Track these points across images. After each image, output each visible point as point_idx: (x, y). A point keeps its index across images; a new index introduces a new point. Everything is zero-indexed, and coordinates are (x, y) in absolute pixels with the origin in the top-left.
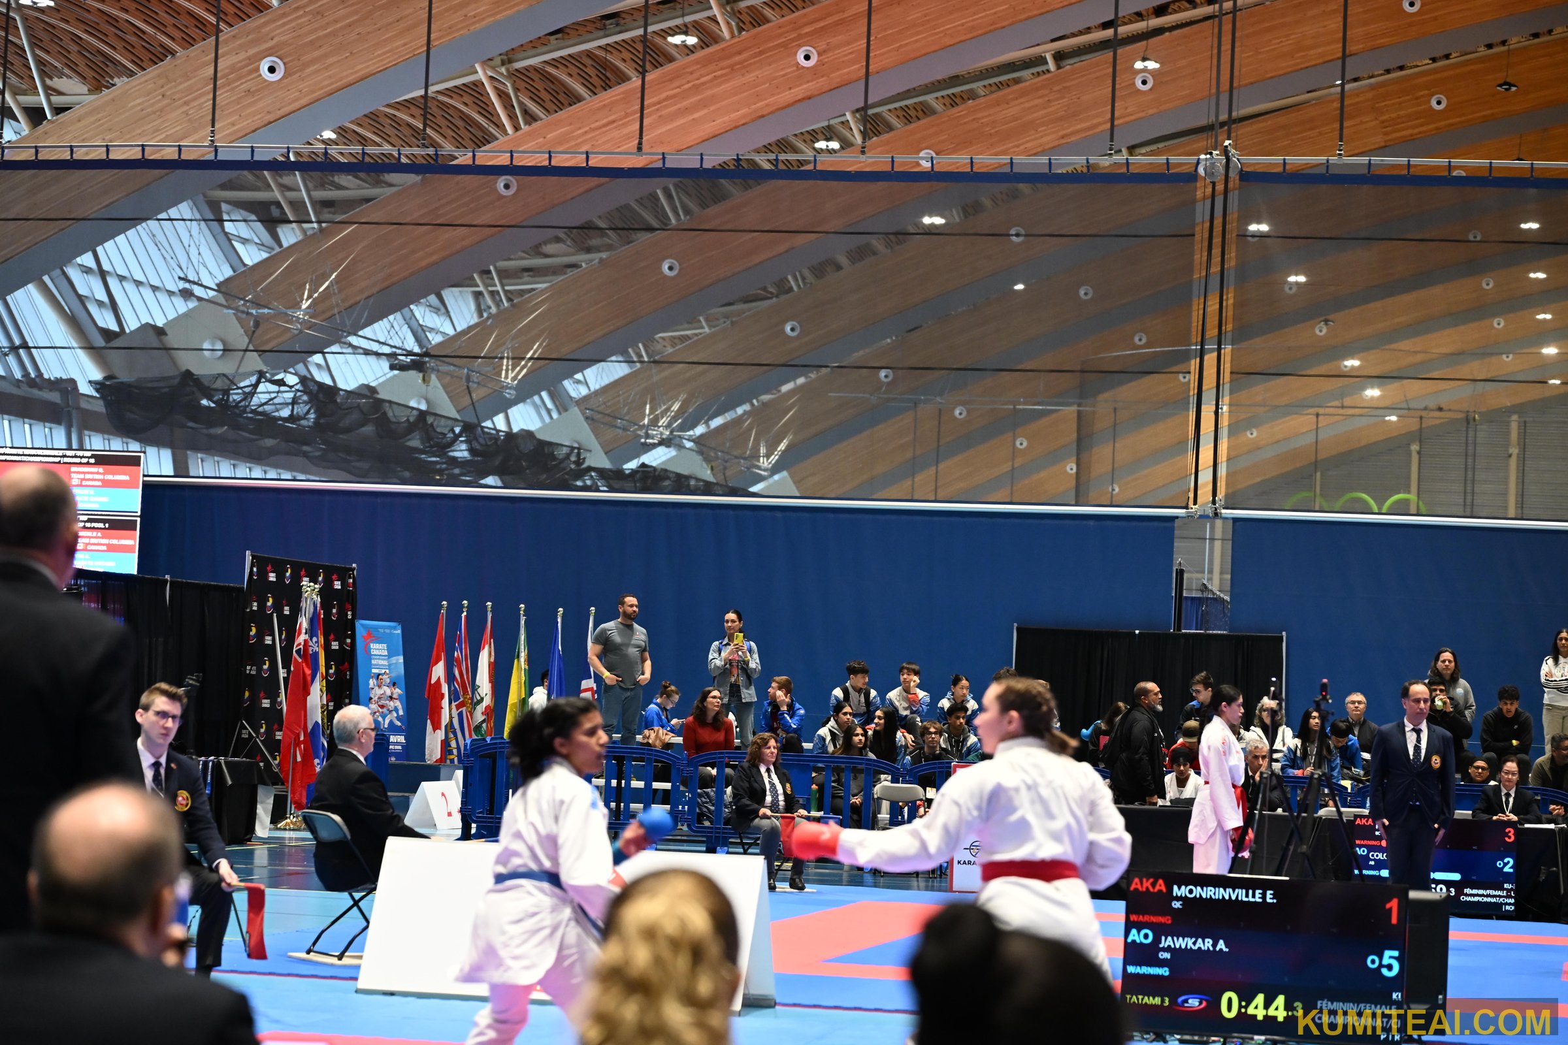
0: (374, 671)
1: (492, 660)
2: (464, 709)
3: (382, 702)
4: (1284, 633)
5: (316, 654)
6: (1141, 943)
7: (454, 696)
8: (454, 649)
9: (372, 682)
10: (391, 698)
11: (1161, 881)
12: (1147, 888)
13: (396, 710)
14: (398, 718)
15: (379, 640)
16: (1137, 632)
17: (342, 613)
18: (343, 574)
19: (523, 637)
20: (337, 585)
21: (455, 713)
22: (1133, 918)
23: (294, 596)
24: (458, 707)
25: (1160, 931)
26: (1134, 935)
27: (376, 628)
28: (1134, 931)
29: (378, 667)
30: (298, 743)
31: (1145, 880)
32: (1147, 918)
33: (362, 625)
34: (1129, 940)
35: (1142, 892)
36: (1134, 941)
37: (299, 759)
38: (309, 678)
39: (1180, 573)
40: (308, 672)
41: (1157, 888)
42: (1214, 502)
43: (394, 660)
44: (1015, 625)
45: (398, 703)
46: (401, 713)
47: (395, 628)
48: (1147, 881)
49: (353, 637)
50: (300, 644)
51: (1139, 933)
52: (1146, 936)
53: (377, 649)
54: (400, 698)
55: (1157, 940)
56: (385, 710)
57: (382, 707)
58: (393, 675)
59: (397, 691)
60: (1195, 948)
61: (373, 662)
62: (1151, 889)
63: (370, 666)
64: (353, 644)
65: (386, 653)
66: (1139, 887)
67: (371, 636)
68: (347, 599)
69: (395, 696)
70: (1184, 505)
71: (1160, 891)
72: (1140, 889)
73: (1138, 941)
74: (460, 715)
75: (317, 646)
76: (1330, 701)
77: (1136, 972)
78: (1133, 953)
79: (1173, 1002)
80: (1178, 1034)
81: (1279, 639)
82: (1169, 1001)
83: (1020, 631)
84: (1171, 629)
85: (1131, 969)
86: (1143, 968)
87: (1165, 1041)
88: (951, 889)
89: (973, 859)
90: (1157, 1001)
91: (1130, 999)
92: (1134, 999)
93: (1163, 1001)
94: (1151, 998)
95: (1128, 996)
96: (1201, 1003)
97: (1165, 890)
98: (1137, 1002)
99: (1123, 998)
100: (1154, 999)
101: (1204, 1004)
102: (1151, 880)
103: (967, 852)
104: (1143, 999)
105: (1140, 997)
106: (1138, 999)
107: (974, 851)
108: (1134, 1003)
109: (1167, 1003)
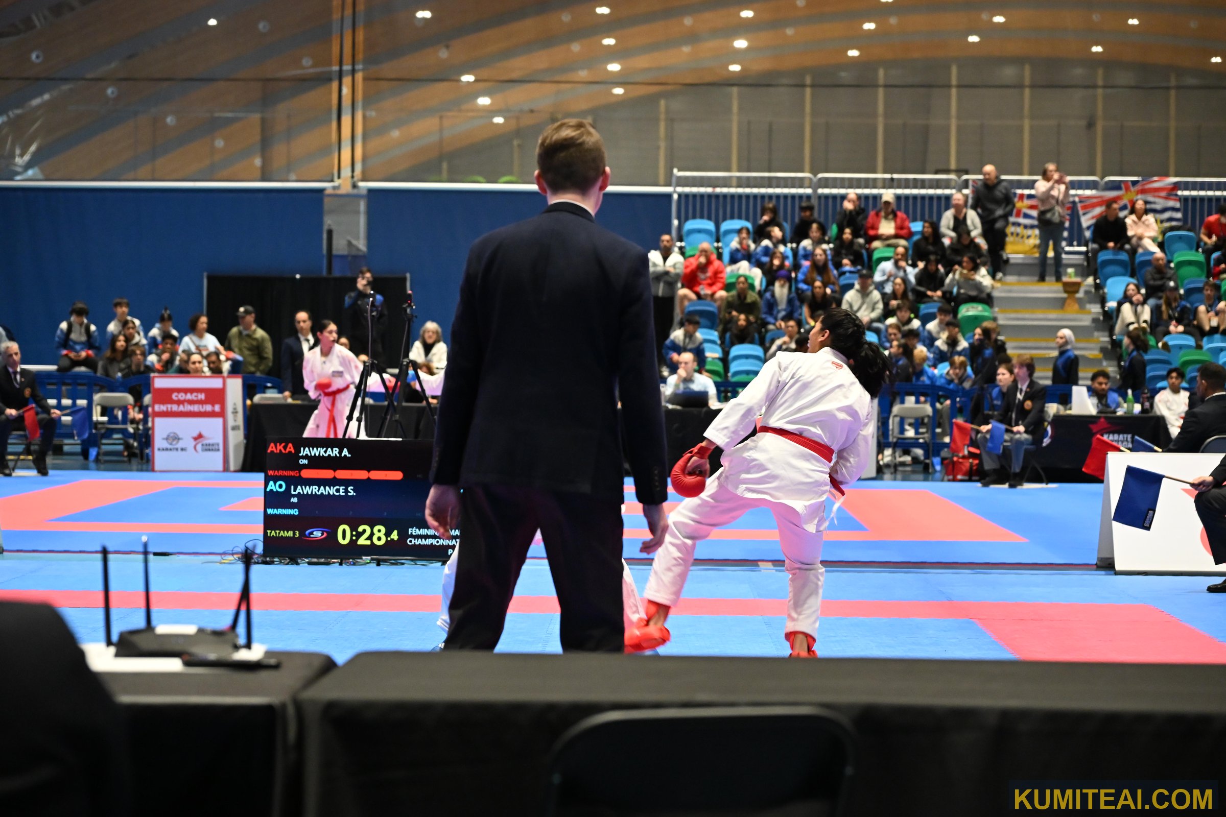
4: (408, 275)
6: (277, 491)
11: (290, 445)
12: (280, 450)
16: (298, 276)
22: (271, 473)
25: (291, 482)
26: (271, 486)
28: (271, 483)
31: (278, 444)
32: (281, 473)
34: (268, 490)
35: (277, 453)
36: (271, 490)
39: (330, 233)
41: (288, 450)
42: (353, 177)
44: (205, 274)
48: (280, 445)
52: (281, 486)
55: (289, 489)
60: (319, 493)
62: (283, 451)
66: (274, 449)
70: (329, 179)
71: (290, 452)
72: (275, 452)
73: (275, 490)
76: (414, 307)
77: (274, 513)
78: (271, 499)
79: (302, 534)
80: (306, 558)
81: (405, 279)
82: (299, 534)
83: (209, 278)
84: (325, 273)
85: (270, 511)
86: (279, 510)
87: (297, 564)
88: (153, 470)
89: (169, 446)
90: (290, 534)
91: (271, 533)
92: (273, 533)
93: (294, 534)
94: (286, 532)
95: (269, 531)
96: (322, 534)
97: (293, 451)
98: (275, 535)
99: (265, 533)
100: (288, 532)
101: (325, 534)
102: (283, 444)
103: (165, 442)
104: (279, 533)
105: (278, 532)
106: (276, 533)
107: (170, 441)
108: (273, 536)
109: (297, 535)
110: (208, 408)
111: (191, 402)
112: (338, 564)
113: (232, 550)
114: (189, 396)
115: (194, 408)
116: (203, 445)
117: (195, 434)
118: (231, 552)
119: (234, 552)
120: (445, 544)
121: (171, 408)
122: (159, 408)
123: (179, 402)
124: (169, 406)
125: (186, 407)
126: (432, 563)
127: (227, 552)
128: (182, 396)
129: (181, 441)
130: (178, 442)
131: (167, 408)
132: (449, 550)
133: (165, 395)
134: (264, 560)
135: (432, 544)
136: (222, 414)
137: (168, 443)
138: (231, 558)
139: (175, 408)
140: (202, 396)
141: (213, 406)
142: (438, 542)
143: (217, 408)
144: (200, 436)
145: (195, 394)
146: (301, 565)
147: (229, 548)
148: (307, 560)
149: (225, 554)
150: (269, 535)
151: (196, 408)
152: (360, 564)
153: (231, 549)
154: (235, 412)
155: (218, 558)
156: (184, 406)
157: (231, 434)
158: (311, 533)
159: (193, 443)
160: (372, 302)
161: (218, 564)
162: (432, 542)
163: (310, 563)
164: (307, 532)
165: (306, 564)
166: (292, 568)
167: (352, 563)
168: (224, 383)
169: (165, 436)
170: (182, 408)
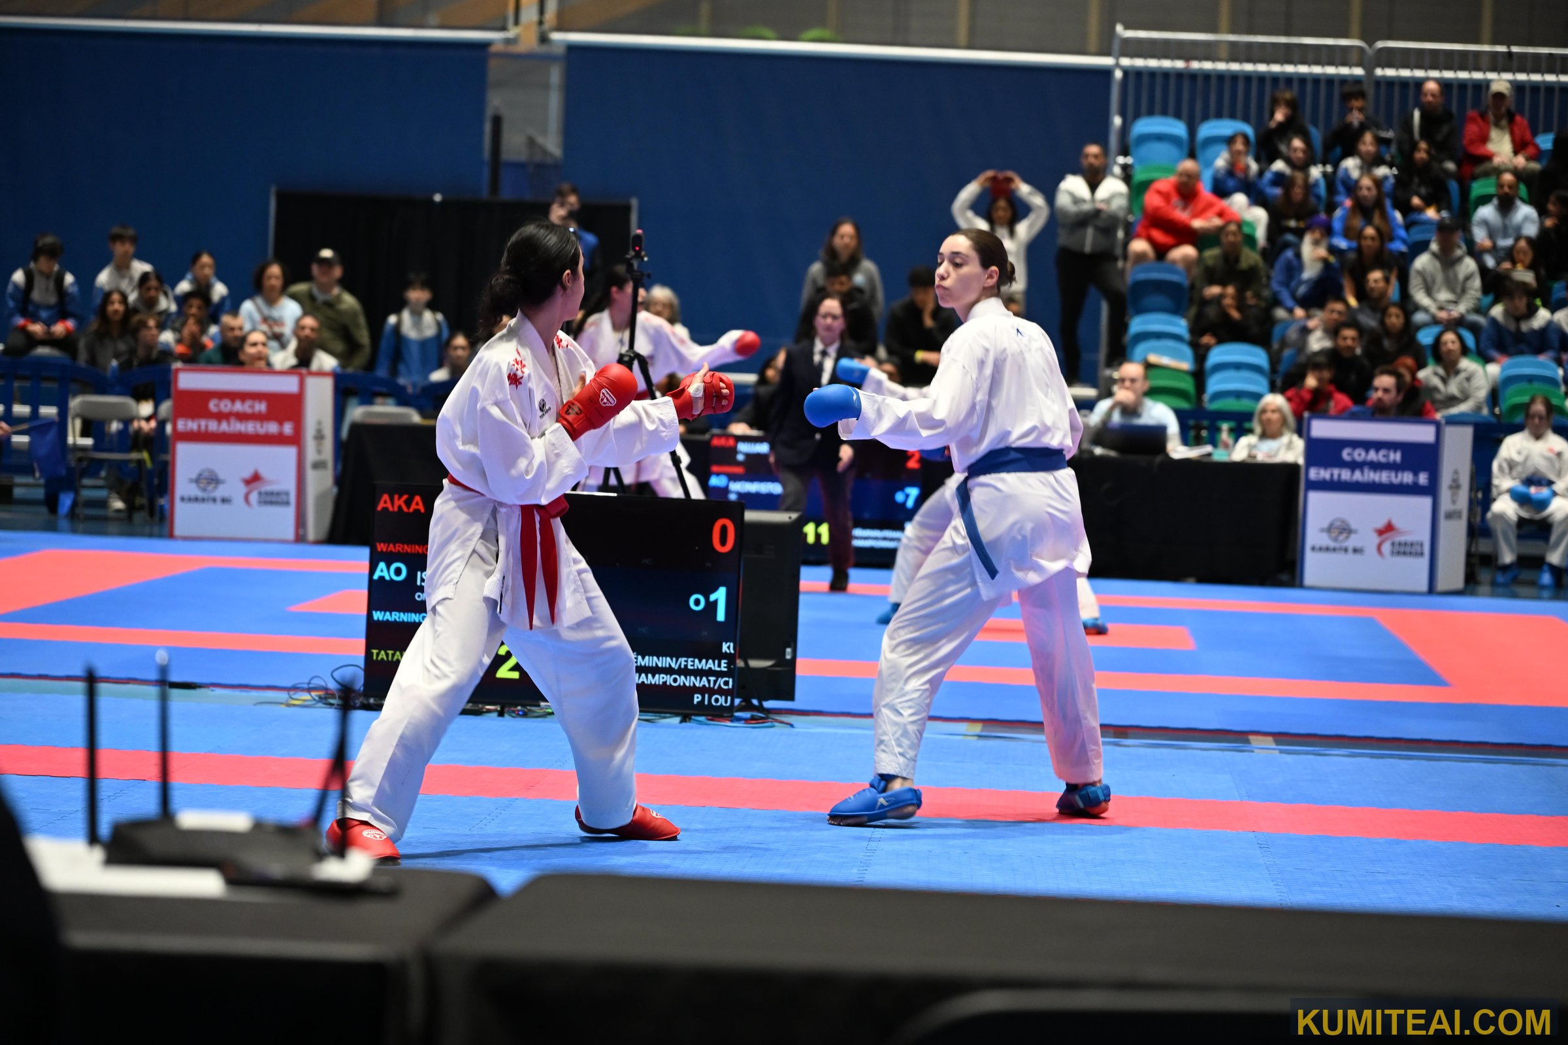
4: (634, 202)
6: (392, 580)
11: (417, 498)
12: (400, 507)
16: (438, 198)
22: (381, 547)
25: (416, 565)
26: (382, 570)
28: (382, 565)
31: (396, 497)
32: (399, 548)
34: (376, 577)
35: (394, 512)
36: (382, 578)
39: (497, 121)
41: (413, 507)
42: (541, 22)
44: (273, 190)
48: (400, 498)
51: (389, 565)
52: (398, 572)
55: (412, 576)
62: (405, 509)
66: (389, 505)
70: (499, 24)
71: (417, 511)
72: (391, 509)
73: (387, 578)
76: (646, 259)
77: (385, 619)
78: (380, 594)
81: (627, 209)
83: (280, 197)
84: (485, 194)
85: (378, 615)
86: (393, 613)
88: (171, 536)
89: (200, 494)
91: (378, 654)
92: (383, 655)
95: (375, 651)
97: (423, 510)
98: (385, 658)
99: (368, 655)
102: (405, 497)
103: (194, 485)
104: (393, 655)
105: (390, 652)
106: (387, 655)
107: (202, 485)
108: (382, 659)
110: (272, 428)
111: (242, 417)
112: (495, 714)
113: (309, 683)
114: (238, 406)
115: (246, 428)
116: (260, 493)
117: (248, 474)
118: (306, 686)
119: (311, 686)
120: (687, 684)
121: (207, 426)
122: (185, 425)
123: (220, 416)
124: (203, 422)
125: (232, 425)
126: (665, 718)
127: (300, 686)
128: (225, 406)
129: (221, 487)
130: (215, 488)
131: (199, 426)
132: (696, 696)
133: (195, 404)
134: (365, 702)
135: (665, 683)
136: (296, 440)
137: (199, 487)
138: (306, 696)
139: (213, 426)
140: (261, 407)
141: (281, 423)
142: (675, 680)
143: (288, 428)
144: (256, 478)
145: (248, 403)
147: (302, 679)
149: (295, 688)
150: (375, 658)
151: (250, 427)
152: (536, 714)
153: (307, 681)
154: (319, 437)
155: (283, 696)
156: (229, 423)
157: (311, 475)
159: (243, 489)
161: (283, 706)
162: (664, 680)
167: (520, 713)
168: (302, 385)
169: (194, 476)
170: (225, 427)
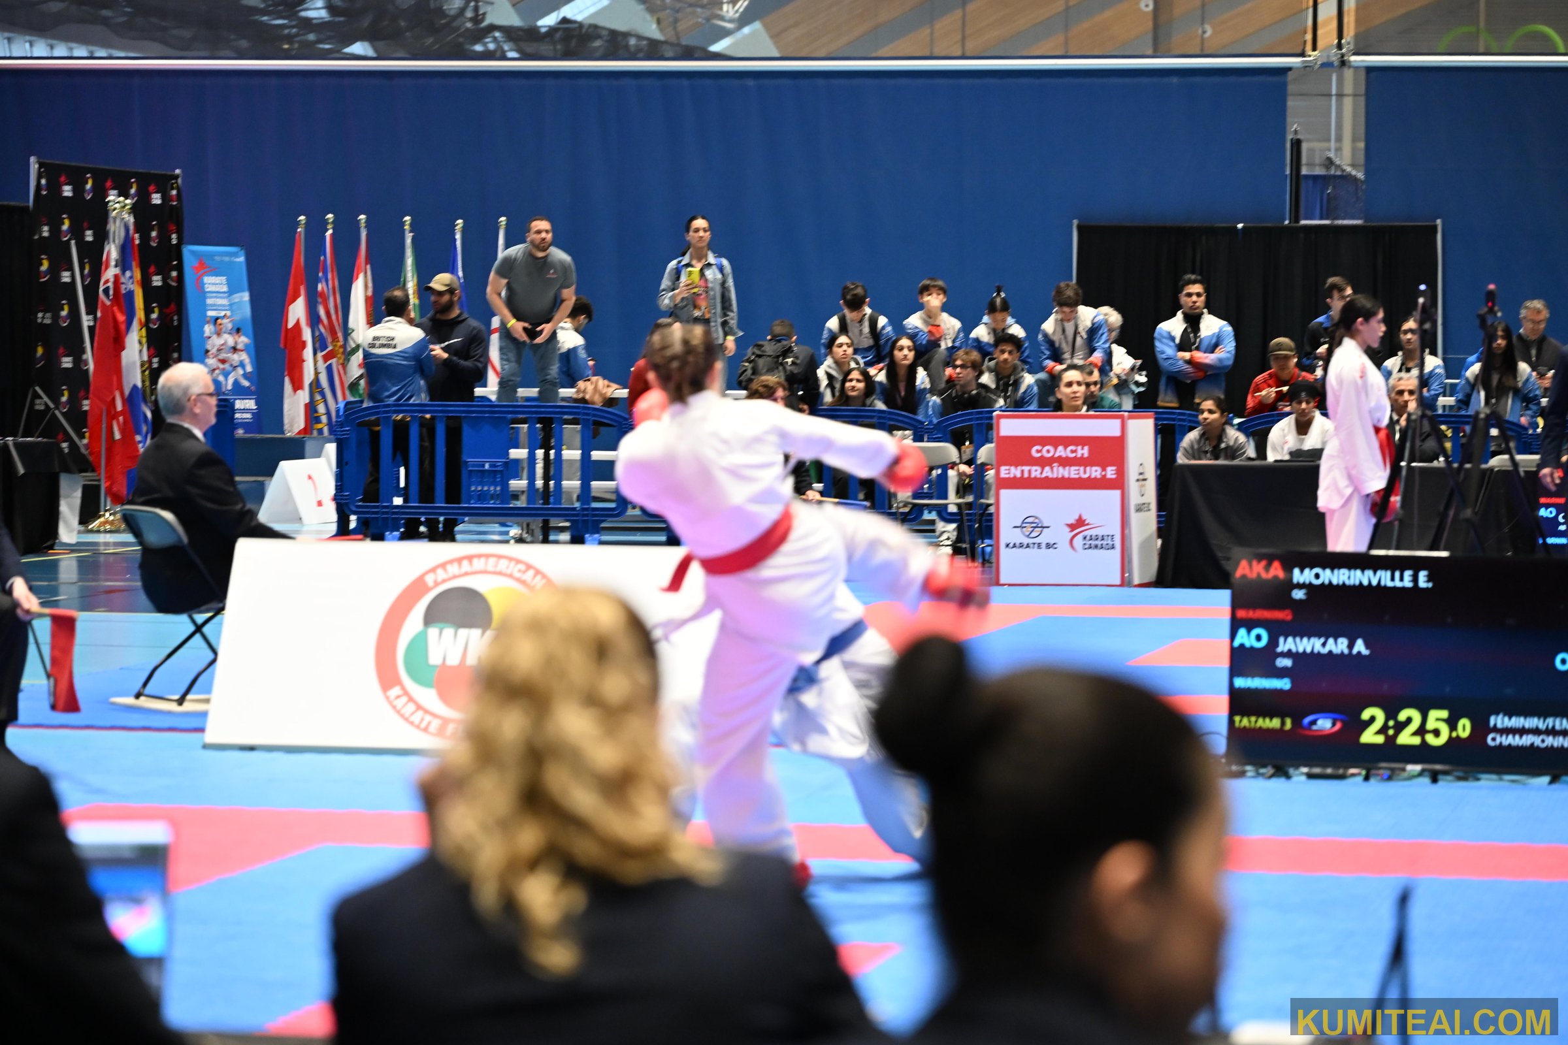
0: (211, 313)
1: (370, 293)
2: (333, 361)
3: (223, 356)
4: (1439, 222)
5: (130, 294)
6: (1252, 648)
7: (320, 344)
8: (318, 280)
9: (208, 329)
10: (235, 349)
11: (1276, 564)
12: (1259, 575)
13: (242, 365)
14: (246, 376)
15: (215, 272)
16: (1240, 226)
17: (164, 237)
18: (164, 183)
19: (409, 261)
20: (156, 199)
21: (322, 367)
22: (1241, 614)
23: (99, 216)
24: (326, 358)
25: (1277, 631)
26: (1244, 638)
27: (211, 255)
28: (1242, 632)
29: (215, 307)
30: (113, 415)
31: (1252, 564)
32: (1260, 613)
33: (191, 253)
34: (1236, 643)
35: (1252, 579)
36: (1242, 646)
37: (117, 436)
38: (123, 327)
39: (1297, 144)
40: (121, 318)
41: (1272, 572)
42: (1340, 46)
43: (237, 297)
44: (1075, 222)
45: (244, 356)
46: (249, 369)
47: (235, 255)
48: (1257, 564)
49: (180, 268)
50: (107, 281)
51: (1249, 631)
52: (1259, 638)
53: (214, 283)
54: (246, 349)
55: (1273, 642)
56: (227, 366)
57: (223, 361)
58: (237, 317)
59: (243, 340)
60: (1325, 651)
61: (209, 301)
62: (1264, 575)
63: (204, 308)
64: (180, 278)
65: (225, 289)
66: (1247, 572)
67: (205, 267)
68: (170, 217)
69: (240, 347)
70: (1299, 51)
71: (1276, 576)
72: (1250, 575)
73: (1248, 645)
74: (329, 369)
75: (132, 283)
77: (1247, 686)
78: (1241, 660)
79: (1297, 723)
80: (1305, 766)
81: (1432, 231)
82: (1293, 723)
83: (1082, 230)
84: (1286, 220)
85: (1240, 682)
86: (1255, 679)
87: (1288, 777)
88: (998, 582)
89: (1026, 541)
90: (1275, 723)
91: (1241, 721)
92: (1245, 722)
93: (1283, 723)
94: (1267, 720)
95: (1237, 718)
96: (1334, 725)
97: (1282, 574)
98: (1248, 725)
99: (1231, 722)
100: (1271, 719)
101: (1338, 726)
102: (1264, 563)
103: (1018, 531)
104: (1256, 722)
105: (1253, 719)
106: (1250, 722)
107: (1027, 531)
108: (1245, 727)
109: (1289, 724)
110: (1095, 472)
111: (1065, 462)
112: (1360, 779)
114: (1061, 452)
115: (1069, 473)
116: (1085, 538)
117: (1072, 519)
121: (1030, 471)
122: (1008, 471)
123: (1043, 462)
124: (1026, 468)
125: (1055, 471)
126: (1533, 778)
128: (1048, 451)
129: (1046, 532)
130: (1040, 533)
131: (1022, 472)
133: (1018, 450)
135: (1532, 744)
136: (1119, 483)
137: (1024, 534)
139: (1036, 471)
140: (1084, 452)
141: (1104, 469)
142: (1543, 741)
143: (1111, 472)
144: (1080, 522)
145: (1071, 447)
146: (1295, 779)
148: (1305, 770)
150: (1237, 724)
151: (1072, 472)
152: (1401, 777)
154: (1142, 479)
156: (1052, 468)
157: (1135, 518)
158: (1314, 722)
159: (1067, 534)
160: (1424, 305)
162: (1532, 741)
163: (1310, 776)
164: (1307, 720)
165: (1303, 778)
166: (1278, 783)
167: (1386, 777)
168: (1123, 428)
169: (1018, 522)
170: (1047, 472)
